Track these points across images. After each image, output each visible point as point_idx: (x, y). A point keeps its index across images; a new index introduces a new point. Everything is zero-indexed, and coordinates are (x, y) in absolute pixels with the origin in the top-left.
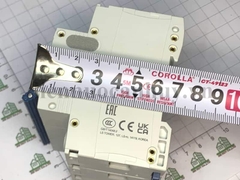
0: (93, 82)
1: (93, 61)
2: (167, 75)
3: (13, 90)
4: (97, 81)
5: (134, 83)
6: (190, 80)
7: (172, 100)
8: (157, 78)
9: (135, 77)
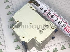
1: (43, 4)
2: (56, 15)
4: (41, 9)
5: (49, 13)
7: (54, 21)
8: (54, 15)
9: (49, 12)
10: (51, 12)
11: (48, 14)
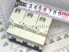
0: (29, 7)
3: (2, 18)
6: (53, 9)
7: (48, 14)
8: (45, 8)
9: (40, 7)
10: (41, 6)
11: (39, 10)
